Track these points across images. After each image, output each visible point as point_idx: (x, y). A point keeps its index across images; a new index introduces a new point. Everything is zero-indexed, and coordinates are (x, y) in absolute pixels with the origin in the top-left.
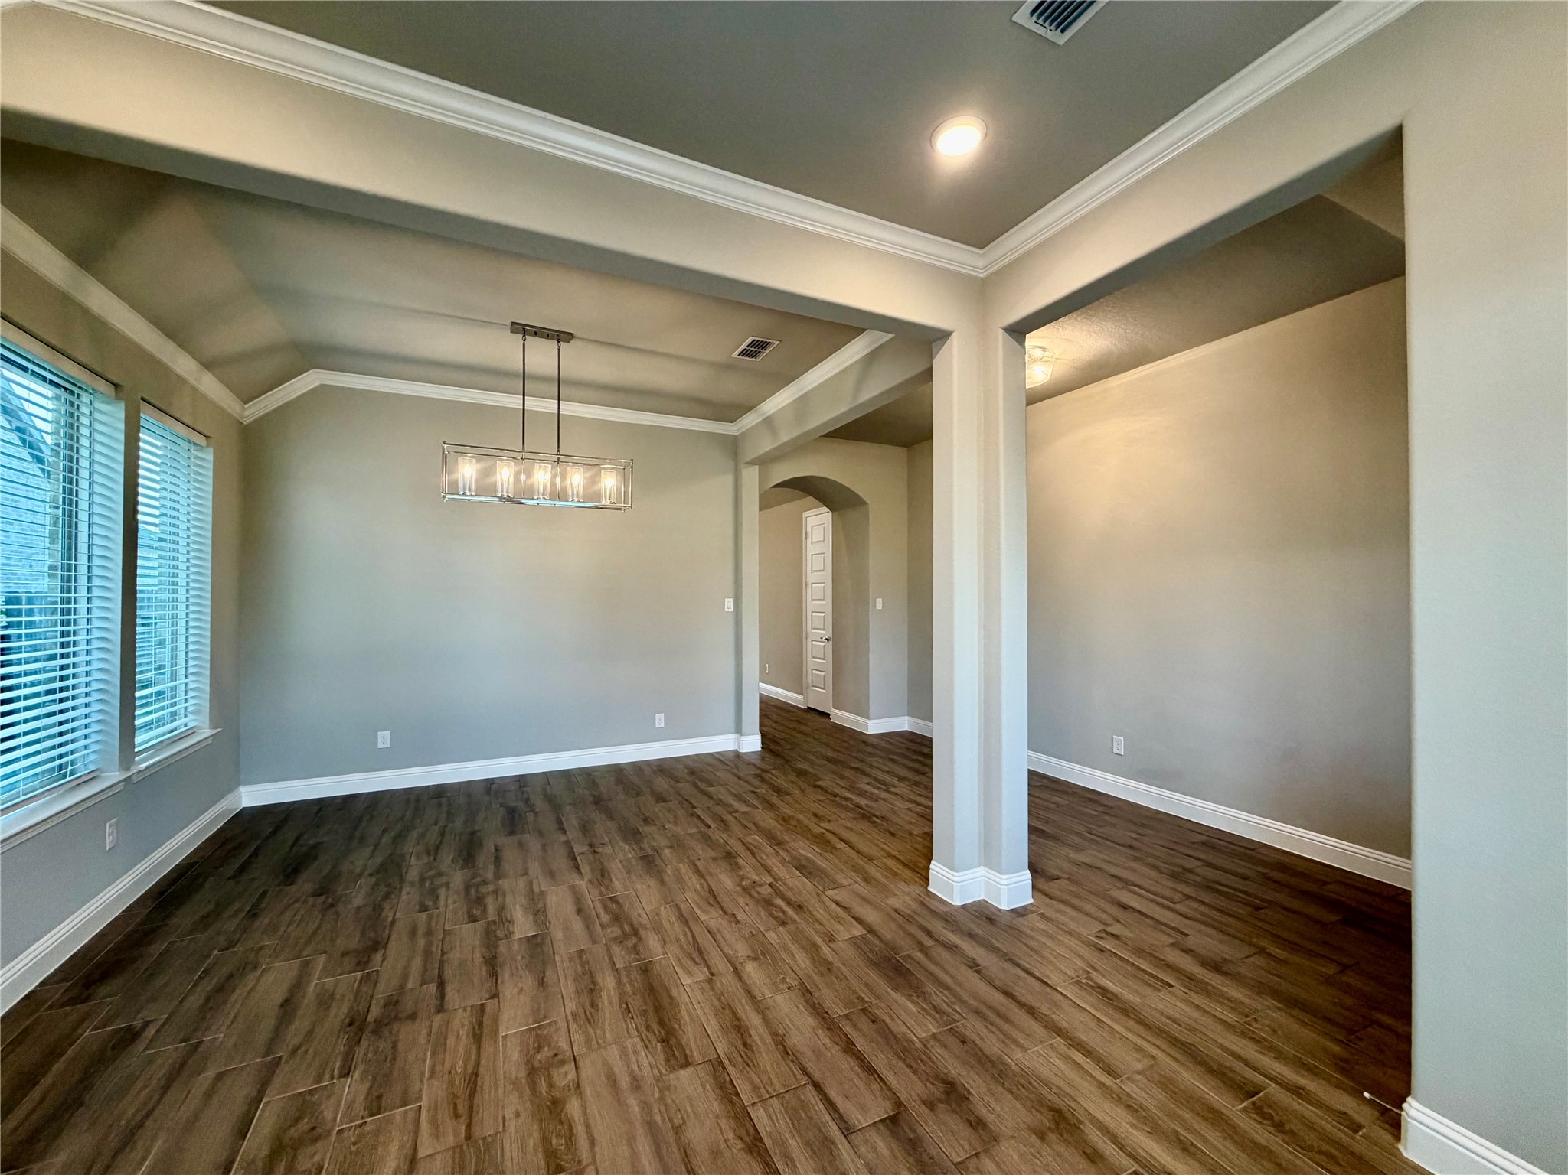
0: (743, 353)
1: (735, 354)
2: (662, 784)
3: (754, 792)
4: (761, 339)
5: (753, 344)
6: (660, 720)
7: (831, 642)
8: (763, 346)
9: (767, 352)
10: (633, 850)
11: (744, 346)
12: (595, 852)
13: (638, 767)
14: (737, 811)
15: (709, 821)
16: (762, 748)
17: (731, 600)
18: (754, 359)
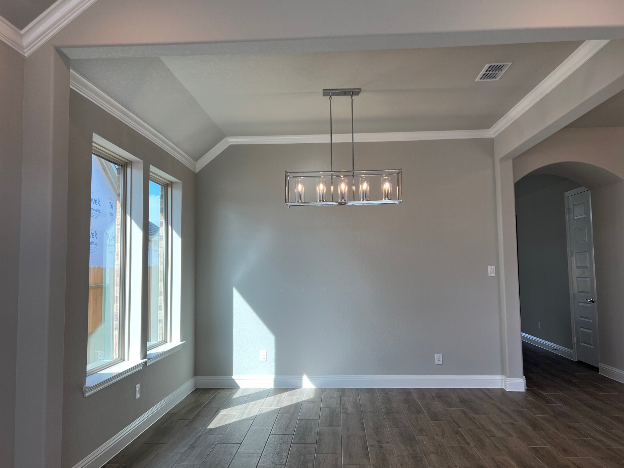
0: (484, 76)
1: (478, 79)
2: (438, 406)
3: (513, 424)
4: (496, 64)
5: (490, 68)
6: (438, 359)
7: (595, 304)
8: (499, 68)
9: (503, 72)
10: (408, 450)
11: (483, 71)
12: (382, 447)
13: (422, 392)
14: (494, 436)
15: (469, 440)
16: (526, 389)
17: (493, 268)
18: (493, 80)
